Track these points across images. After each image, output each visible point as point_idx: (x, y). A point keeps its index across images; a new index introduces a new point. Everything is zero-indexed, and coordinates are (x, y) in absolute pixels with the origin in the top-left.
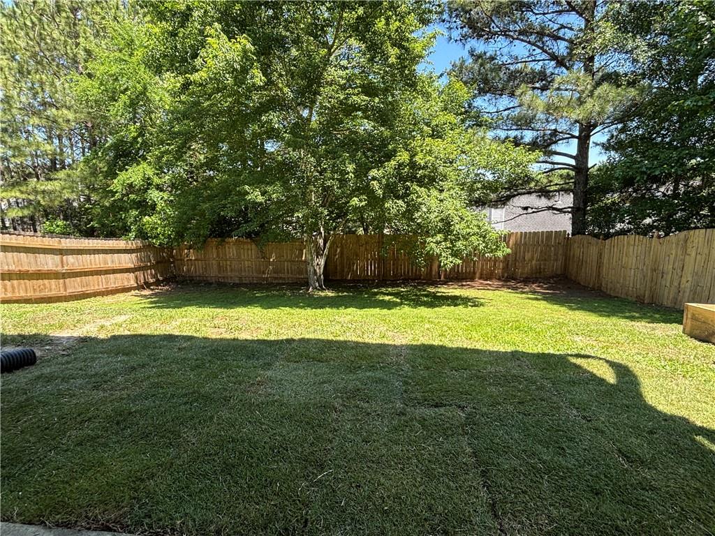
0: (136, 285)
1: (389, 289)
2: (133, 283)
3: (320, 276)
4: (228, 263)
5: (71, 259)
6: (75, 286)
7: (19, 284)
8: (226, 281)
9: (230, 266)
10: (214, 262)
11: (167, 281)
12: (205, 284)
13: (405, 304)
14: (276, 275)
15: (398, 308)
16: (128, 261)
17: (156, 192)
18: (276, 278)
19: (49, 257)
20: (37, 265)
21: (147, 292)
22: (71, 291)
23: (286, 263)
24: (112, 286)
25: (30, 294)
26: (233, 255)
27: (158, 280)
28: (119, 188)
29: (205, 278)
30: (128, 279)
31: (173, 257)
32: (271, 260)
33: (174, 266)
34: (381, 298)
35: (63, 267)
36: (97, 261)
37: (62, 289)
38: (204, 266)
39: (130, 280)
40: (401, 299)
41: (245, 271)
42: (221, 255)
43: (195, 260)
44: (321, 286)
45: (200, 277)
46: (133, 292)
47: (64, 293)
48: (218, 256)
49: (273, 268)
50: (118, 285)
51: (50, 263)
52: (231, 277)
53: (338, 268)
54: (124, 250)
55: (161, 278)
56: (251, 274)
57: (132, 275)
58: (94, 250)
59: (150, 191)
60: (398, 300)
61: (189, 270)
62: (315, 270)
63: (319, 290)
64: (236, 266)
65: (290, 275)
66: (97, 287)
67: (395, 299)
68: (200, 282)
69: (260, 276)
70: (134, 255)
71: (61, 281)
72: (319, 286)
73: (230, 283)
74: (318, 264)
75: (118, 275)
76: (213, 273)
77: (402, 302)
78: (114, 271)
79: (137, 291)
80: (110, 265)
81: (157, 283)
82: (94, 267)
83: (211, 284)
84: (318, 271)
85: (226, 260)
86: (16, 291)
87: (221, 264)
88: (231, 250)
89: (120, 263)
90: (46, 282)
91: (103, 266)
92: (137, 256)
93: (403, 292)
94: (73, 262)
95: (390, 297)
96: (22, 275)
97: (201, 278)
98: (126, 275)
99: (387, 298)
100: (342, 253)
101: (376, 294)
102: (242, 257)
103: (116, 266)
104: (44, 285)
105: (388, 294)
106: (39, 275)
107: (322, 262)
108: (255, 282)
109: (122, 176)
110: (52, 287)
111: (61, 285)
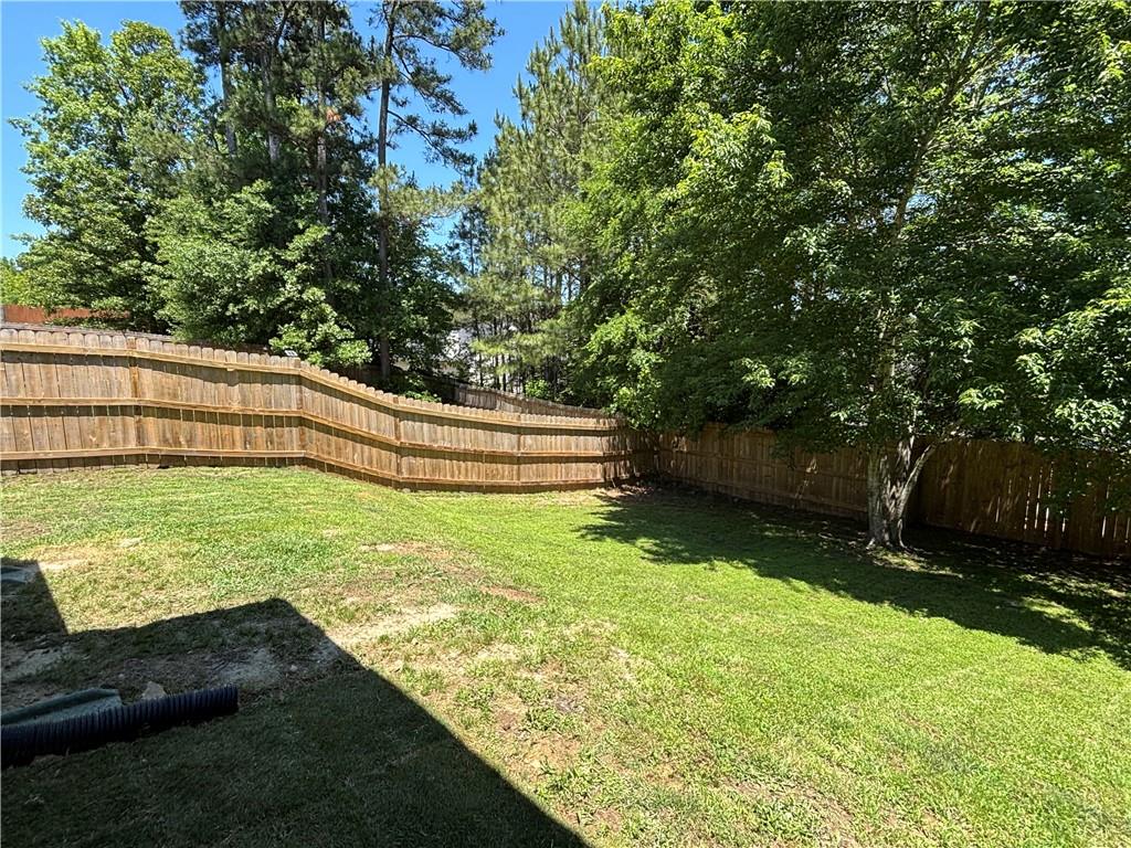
0: (603, 481)
1: (1072, 583)
2: (599, 478)
3: (896, 521)
4: (735, 463)
5: (529, 439)
6: (530, 474)
7: (473, 466)
8: (729, 492)
9: (738, 470)
10: (714, 460)
11: (644, 479)
12: (696, 493)
13: (1104, 646)
14: (814, 499)
15: (1076, 653)
16: (596, 446)
17: (642, 351)
18: (814, 504)
19: (506, 436)
20: (493, 445)
21: (614, 493)
22: (524, 480)
23: (835, 480)
24: (573, 479)
25: (482, 480)
26: (745, 452)
27: (633, 476)
28: (595, 347)
29: (698, 484)
30: (594, 472)
31: (658, 445)
32: (809, 470)
33: (659, 457)
34: (1036, 608)
35: (519, 449)
36: (556, 445)
37: (515, 477)
38: (699, 465)
39: (595, 472)
40: (1096, 624)
41: (761, 482)
42: (725, 451)
43: (687, 453)
44: (894, 541)
45: (690, 479)
46: (598, 491)
47: (515, 482)
48: (721, 451)
49: (810, 484)
50: (581, 478)
51: (506, 442)
52: (737, 489)
53: (947, 503)
54: (593, 431)
55: (638, 474)
56: (770, 488)
57: (599, 467)
58: (556, 429)
59: (633, 351)
60: (1086, 627)
61: (677, 467)
62: (885, 509)
63: (888, 549)
64: (747, 472)
65: (840, 504)
66: (554, 479)
67: (1076, 621)
68: (690, 488)
69: (785, 494)
70: (605, 439)
71: (516, 467)
72: (891, 540)
73: (734, 498)
74: (893, 497)
75: (582, 465)
76: (711, 477)
77: (1095, 635)
78: (578, 459)
79: (603, 490)
80: (573, 450)
81: (632, 481)
82: (554, 452)
83: (706, 493)
84: (892, 509)
85: (732, 460)
86: (469, 475)
87: (724, 465)
88: (742, 445)
89: (586, 449)
90: (500, 466)
91: (564, 452)
92: (609, 441)
93: (1111, 599)
94: (531, 444)
95: (1063, 610)
96: (477, 457)
97: (693, 483)
98: (591, 465)
99: (1055, 610)
100: (959, 475)
101: (1029, 589)
102: (759, 458)
103: (582, 453)
104: (497, 469)
105: (1060, 599)
106: (493, 458)
107: (903, 493)
108: (775, 503)
109: (602, 330)
110: (505, 475)
111: (515, 472)
